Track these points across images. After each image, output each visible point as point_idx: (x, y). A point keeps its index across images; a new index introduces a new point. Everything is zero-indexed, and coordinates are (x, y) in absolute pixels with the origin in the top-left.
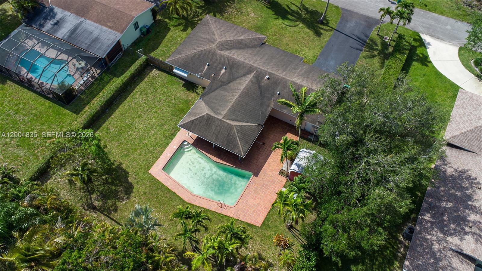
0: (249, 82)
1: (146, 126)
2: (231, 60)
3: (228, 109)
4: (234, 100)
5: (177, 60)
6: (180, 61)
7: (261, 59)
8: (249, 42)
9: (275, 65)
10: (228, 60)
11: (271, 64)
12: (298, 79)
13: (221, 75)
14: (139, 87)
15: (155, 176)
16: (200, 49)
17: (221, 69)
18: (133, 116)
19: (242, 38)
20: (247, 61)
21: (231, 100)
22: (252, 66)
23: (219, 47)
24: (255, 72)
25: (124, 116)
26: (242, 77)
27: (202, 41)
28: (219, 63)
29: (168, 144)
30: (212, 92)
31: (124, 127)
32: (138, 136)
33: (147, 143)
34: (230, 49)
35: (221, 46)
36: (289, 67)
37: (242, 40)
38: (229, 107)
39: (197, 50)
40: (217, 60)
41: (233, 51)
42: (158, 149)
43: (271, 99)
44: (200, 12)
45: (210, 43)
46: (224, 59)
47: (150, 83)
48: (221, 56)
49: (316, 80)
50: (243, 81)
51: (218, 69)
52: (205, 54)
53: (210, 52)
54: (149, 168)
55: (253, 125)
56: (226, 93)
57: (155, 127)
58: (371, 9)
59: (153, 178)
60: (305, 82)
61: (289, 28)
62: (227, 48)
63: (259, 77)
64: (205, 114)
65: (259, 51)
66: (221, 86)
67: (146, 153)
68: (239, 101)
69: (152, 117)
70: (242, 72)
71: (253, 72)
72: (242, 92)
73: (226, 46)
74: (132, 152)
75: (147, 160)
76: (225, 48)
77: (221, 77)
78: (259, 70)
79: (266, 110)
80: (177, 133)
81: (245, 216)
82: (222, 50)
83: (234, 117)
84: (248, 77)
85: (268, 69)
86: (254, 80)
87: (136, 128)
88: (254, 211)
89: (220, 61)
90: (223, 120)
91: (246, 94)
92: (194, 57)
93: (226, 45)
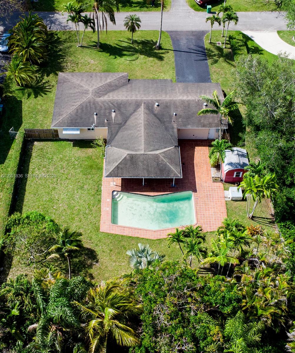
0: (144, 114)
1: (67, 195)
2: (114, 102)
3: (143, 143)
4: (143, 134)
5: (63, 121)
6: (66, 121)
7: (139, 92)
8: (117, 83)
9: (155, 92)
10: (112, 104)
11: (151, 93)
12: (183, 96)
13: (113, 118)
14: (32, 164)
15: (108, 232)
16: (79, 103)
17: (110, 113)
18: (47, 191)
19: (109, 81)
20: (129, 98)
21: (140, 135)
22: (137, 100)
23: (95, 95)
24: (143, 104)
25: (38, 195)
26: (133, 113)
27: (74, 96)
28: (106, 109)
29: (99, 201)
30: (115, 136)
31: (46, 204)
32: (66, 207)
33: (79, 208)
34: (106, 94)
35: (96, 94)
36: (167, 90)
37: (110, 82)
38: (143, 141)
39: (76, 106)
40: (101, 107)
41: (111, 94)
42: (94, 209)
43: (172, 122)
44: (40, 76)
45: (85, 95)
46: (107, 104)
47: (41, 156)
48: (103, 102)
49: (197, 92)
50: (138, 116)
51: (107, 114)
52: (86, 105)
53: (90, 103)
54: (98, 229)
55: (172, 149)
56: (130, 132)
57: (76, 192)
58: (191, 24)
59: (108, 235)
61: (133, 62)
62: (103, 94)
63: (149, 108)
64: (126, 155)
65: (131, 87)
66: (120, 128)
67: (85, 217)
68: (147, 133)
69: (66, 184)
70: (131, 109)
71: (141, 105)
72: (145, 125)
73: (101, 93)
74: (71, 222)
75: (91, 223)
76: (101, 94)
77: (115, 120)
78: (145, 101)
79: (173, 132)
80: (100, 188)
81: (210, 226)
82: (100, 97)
83: (152, 148)
84: (140, 111)
85: (152, 98)
86: (147, 111)
87: (58, 201)
88: (215, 219)
89: (104, 107)
90: (146, 153)
91: (148, 125)
92: (77, 112)
93: (100, 91)
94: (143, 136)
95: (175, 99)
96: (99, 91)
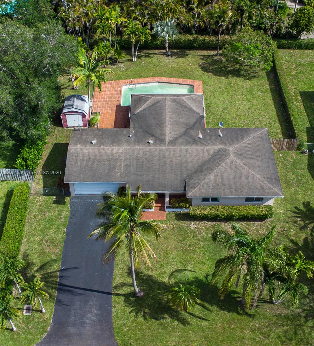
0: (166, 133)
4: (167, 114)
6: (252, 132)
7: (172, 161)
9: (152, 160)
10: (204, 144)
11: (157, 158)
12: (117, 153)
19: (212, 176)
20: (183, 148)
22: (174, 147)
23: (225, 152)
24: (167, 143)
26: (178, 137)
28: (210, 140)
34: (213, 156)
36: (135, 166)
37: (209, 173)
40: (216, 141)
41: (207, 156)
45: (239, 153)
48: (214, 145)
50: (173, 133)
51: (207, 136)
60: (109, 152)
62: (216, 156)
63: (160, 140)
65: (181, 173)
66: (192, 128)
71: (169, 143)
72: (165, 123)
76: (218, 155)
77: (198, 132)
82: (219, 150)
84: (171, 137)
85: (156, 150)
86: (162, 137)
91: (161, 123)
93: (220, 158)
94: (167, 112)
95: (129, 147)
96: (222, 158)
